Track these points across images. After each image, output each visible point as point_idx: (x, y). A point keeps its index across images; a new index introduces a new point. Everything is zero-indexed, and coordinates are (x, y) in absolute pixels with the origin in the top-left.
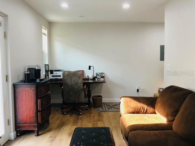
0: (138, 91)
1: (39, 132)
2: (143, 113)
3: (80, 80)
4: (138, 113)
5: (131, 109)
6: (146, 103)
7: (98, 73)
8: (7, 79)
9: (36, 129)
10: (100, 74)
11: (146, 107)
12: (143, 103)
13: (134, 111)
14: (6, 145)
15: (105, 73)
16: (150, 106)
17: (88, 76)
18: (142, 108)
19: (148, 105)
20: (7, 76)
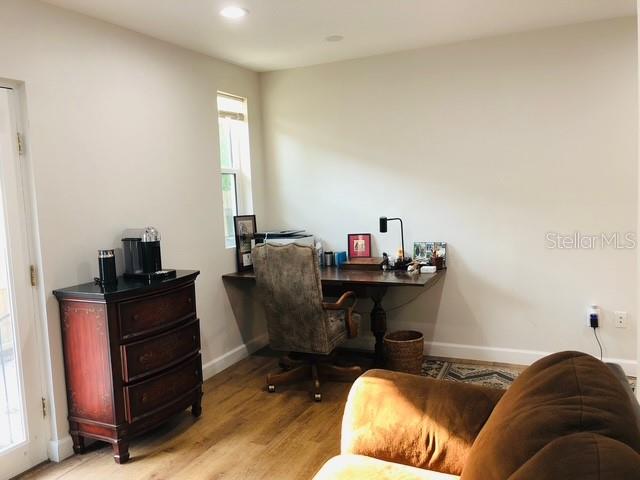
0: (594, 322)
1: (129, 451)
2: (424, 466)
3: (307, 277)
4: (402, 458)
5: (373, 434)
6: (447, 420)
7: (423, 246)
8: (32, 278)
9: (116, 441)
10: (428, 246)
11: (441, 437)
12: (437, 417)
13: (383, 446)
14: (27, 476)
15: (448, 243)
16: (463, 434)
17: (385, 254)
18: (423, 440)
19: (454, 432)
20: (32, 269)
